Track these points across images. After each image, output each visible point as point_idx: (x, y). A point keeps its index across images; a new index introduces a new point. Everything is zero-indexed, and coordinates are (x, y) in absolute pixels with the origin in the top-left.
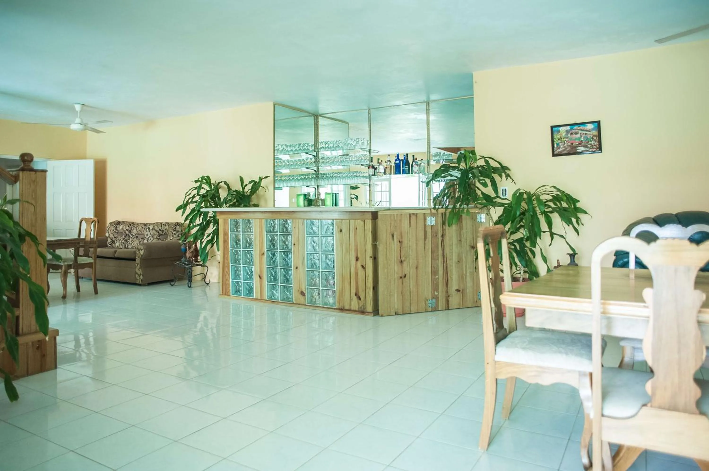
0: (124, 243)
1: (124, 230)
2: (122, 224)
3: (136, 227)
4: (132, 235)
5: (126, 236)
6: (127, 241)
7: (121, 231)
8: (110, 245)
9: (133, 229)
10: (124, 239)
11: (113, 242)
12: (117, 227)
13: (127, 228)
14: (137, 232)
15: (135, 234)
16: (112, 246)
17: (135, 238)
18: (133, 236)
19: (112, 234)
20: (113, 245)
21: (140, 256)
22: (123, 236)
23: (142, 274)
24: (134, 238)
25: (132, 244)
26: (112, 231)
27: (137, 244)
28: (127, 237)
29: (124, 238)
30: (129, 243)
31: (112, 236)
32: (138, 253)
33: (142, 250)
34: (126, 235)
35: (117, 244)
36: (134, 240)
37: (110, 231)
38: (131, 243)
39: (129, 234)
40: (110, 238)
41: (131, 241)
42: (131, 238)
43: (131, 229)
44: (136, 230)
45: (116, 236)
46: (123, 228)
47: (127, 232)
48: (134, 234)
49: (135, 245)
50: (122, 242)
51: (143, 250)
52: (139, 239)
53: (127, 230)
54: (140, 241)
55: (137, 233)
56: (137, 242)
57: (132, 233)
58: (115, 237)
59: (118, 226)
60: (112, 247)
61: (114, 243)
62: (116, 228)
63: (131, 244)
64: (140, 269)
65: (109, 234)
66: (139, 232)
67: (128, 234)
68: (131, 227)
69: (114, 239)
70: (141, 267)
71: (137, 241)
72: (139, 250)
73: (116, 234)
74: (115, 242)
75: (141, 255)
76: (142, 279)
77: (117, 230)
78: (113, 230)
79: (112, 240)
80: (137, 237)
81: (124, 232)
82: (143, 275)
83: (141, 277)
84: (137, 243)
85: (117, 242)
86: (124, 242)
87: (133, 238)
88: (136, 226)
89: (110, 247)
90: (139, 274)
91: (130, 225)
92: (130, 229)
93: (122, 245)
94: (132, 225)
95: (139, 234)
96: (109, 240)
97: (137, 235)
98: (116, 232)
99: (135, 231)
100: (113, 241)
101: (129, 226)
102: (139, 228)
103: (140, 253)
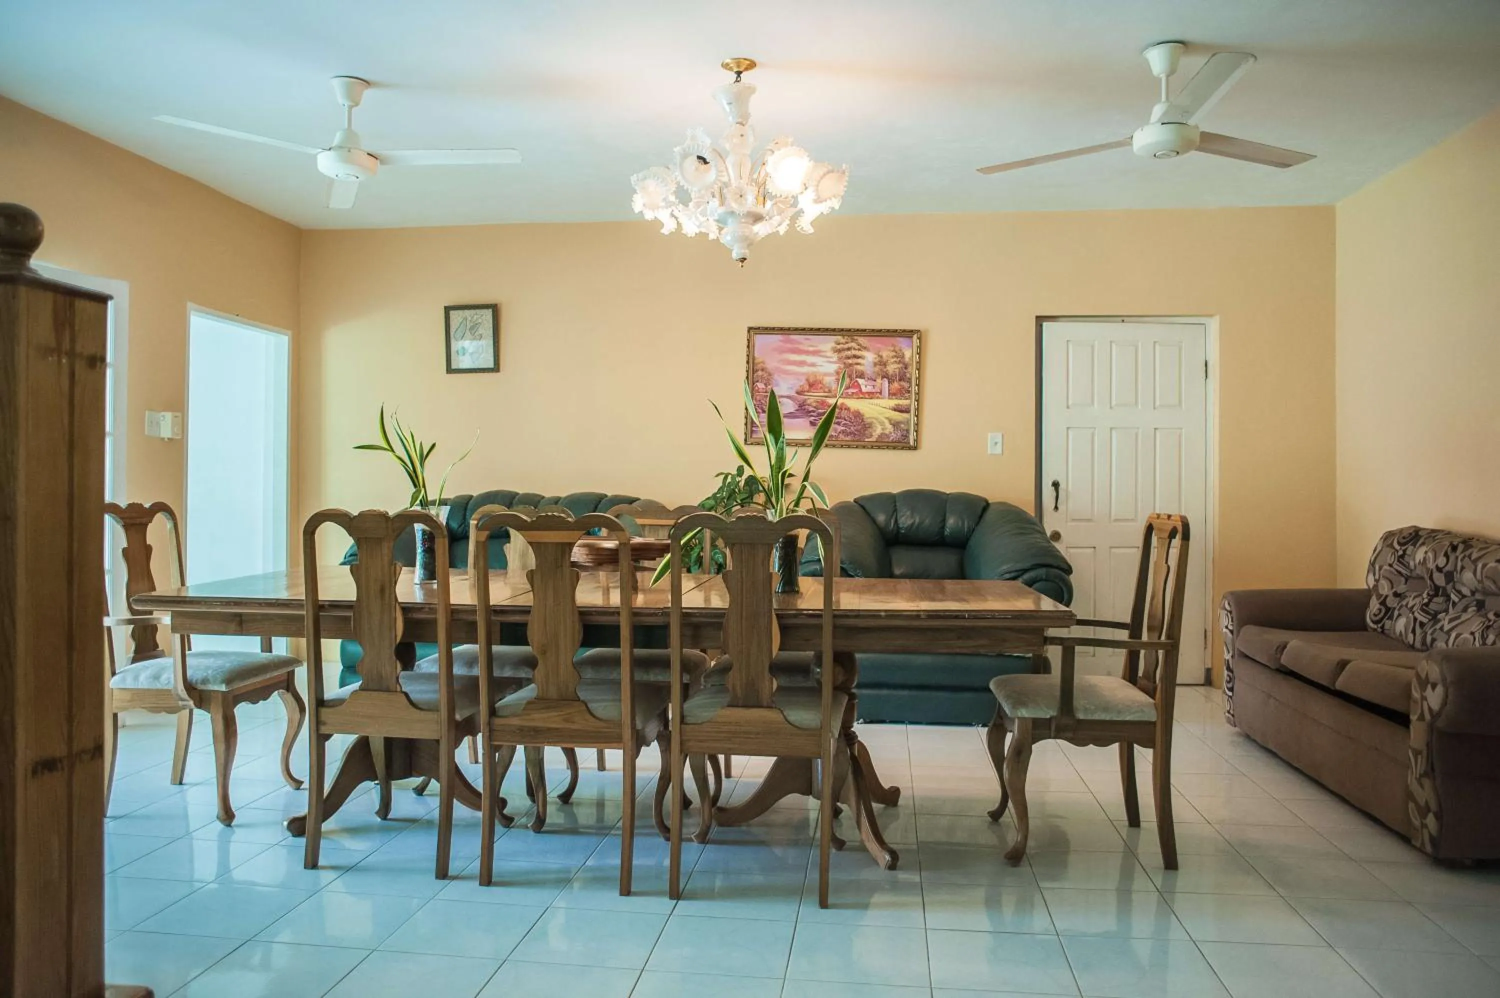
0: (1422, 625)
1: (1428, 569)
2: (1423, 544)
3: (1475, 562)
4: (1459, 592)
5: (1436, 595)
6: (1434, 618)
7: (1418, 571)
8: (1374, 622)
9: (1463, 568)
10: (1424, 608)
11: (1388, 612)
12: (1404, 551)
13: (1442, 561)
14: (1479, 582)
15: (1473, 593)
16: (1382, 627)
17: (1472, 609)
18: (1464, 596)
19: (1387, 578)
20: (1388, 624)
21: (1428, 716)
22: (1425, 595)
23: (1433, 806)
24: (1465, 610)
25: (1453, 635)
26: (1386, 567)
27: (1471, 638)
28: (1435, 600)
29: (1427, 605)
30: (1442, 628)
31: (1385, 589)
32: (1416, 694)
33: (1434, 687)
34: (1437, 591)
35: (1400, 625)
36: (1464, 617)
37: (1380, 568)
38: (1446, 628)
39: (1449, 587)
40: (1379, 596)
41: (1451, 621)
42: (1454, 604)
43: (1455, 569)
44: (1475, 573)
45: (1401, 588)
46: (1425, 559)
47: (1440, 580)
48: (1466, 591)
49: (1465, 639)
50: (1415, 619)
51: (1440, 689)
52: (1485, 616)
53: (1439, 570)
54: (1488, 627)
55: (1479, 587)
56: (1473, 630)
57: (1458, 586)
58: (1396, 595)
59: (1410, 548)
60: (1383, 632)
61: (1391, 618)
62: (1402, 556)
63: (1448, 633)
64: (1427, 782)
65: (1377, 581)
66: (1488, 584)
67: (1444, 589)
68: (1457, 558)
69: (1391, 602)
70: (1433, 769)
71: (1476, 625)
72: (1424, 683)
73: (1403, 579)
74: (1396, 613)
75: (1430, 709)
76: (1434, 832)
77: (1407, 566)
78: (1391, 565)
79: (1383, 603)
80: (1480, 605)
81: (1427, 577)
82: (1438, 817)
83: (1431, 820)
84: (1472, 633)
85: (1399, 615)
86: (1425, 620)
87: (1460, 607)
88: (1474, 557)
89: (1375, 630)
90: (1422, 803)
91: (1454, 548)
92: (1448, 568)
93: (1414, 631)
94: (1461, 547)
95: (1486, 593)
96: (1374, 605)
97: (1478, 596)
98: (1399, 572)
99: (1468, 576)
100: (1388, 609)
101: (1446, 555)
102: (1484, 566)
103: (1424, 698)
